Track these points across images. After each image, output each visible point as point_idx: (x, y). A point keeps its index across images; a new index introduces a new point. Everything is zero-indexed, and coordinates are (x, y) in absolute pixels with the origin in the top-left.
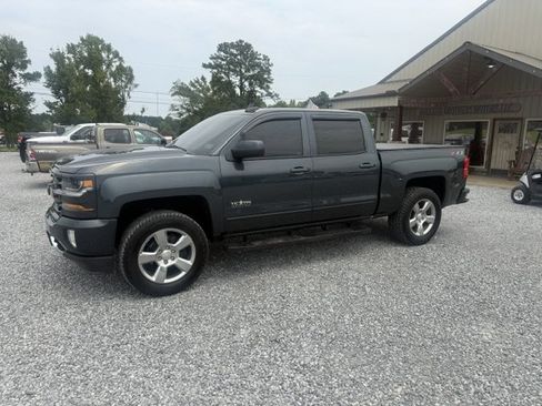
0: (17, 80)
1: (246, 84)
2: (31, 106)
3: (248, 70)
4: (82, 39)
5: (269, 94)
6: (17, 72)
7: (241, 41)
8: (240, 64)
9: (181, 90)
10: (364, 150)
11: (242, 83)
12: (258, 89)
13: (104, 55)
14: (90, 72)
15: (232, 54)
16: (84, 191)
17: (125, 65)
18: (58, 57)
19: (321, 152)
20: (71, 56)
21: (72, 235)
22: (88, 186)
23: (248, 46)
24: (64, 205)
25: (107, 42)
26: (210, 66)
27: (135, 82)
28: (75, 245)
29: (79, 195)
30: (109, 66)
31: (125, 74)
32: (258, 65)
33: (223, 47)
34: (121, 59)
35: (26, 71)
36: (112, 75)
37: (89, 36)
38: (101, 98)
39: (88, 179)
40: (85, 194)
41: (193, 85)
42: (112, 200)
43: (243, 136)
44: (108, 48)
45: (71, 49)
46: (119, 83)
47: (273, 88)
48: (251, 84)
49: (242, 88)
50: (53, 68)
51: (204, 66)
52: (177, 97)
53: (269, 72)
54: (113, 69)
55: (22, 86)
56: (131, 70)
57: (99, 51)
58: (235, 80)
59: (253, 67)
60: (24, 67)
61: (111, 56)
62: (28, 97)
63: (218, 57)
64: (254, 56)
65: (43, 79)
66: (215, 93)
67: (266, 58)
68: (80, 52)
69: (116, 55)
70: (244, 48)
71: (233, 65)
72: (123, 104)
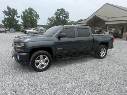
0: (15, 18)
1: (63, 18)
2: (18, 23)
3: (64, 15)
4: (28, 9)
5: (68, 20)
6: (15, 16)
7: (62, 8)
8: (62, 13)
9: (49, 19)
10: (89, 35)
11: (62, 18)
12: (66, 19)
13: (33, 12)
14: (30, 16)
15: (60, 11)
16: (22, 46)
17: (37, 14)
18: (23, 13)
19: (79, 36)
20: (26, 12)
21: (18, 57)
22: (22, 45)
23: (64, 10)
24: (16, 49)
25: (33, 9)
26: (55, 14)
27: (39, 18)
28: (19, 59)
29: (20, 47)
30: (34, 14)
31: (37, 16)
32: (66, 14)
33: (58, 10)
34: (36, 13)
35: (17, 16)
36: (35, 16)
37: (30, 8)
38: (32, 21)
39: (22, 43)
40: (22, 47)
41: (52, 18)
42: (28, 48)
43: (60, 32)
44: (34, 11)
45: (26, 11)
46: (36, 18)
47: (69, 19)
48: (64, 18)
49: (62, 19)
50: (23, 15)
51: (54, 14)
52: (48, 21)
53: (68, 15)
54: (35, 15)
55: (16, 19)
56: (38, 15)
57: (32, 11)
58: (61, 17)
59: (65, 14)
60: (17, 15)
61: (34, 12)
62: (18, 21)
63: (57, 12)
64: (65, 12)
65: (21, 17)
66: (56, 20)
67: (68, 12)
68: (28, 11)
69: (36, 12)
70: (63, 10)
71: (60, 14)
72: (37, 22)
